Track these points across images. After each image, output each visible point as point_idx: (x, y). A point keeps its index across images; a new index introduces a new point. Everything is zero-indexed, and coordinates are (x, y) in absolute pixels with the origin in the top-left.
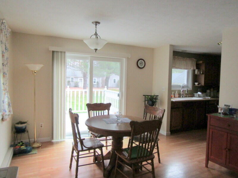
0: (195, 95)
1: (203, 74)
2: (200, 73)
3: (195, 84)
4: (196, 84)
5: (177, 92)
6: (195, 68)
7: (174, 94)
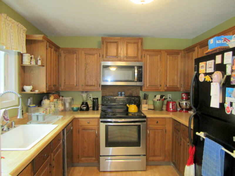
0: (34, 118)
1: (42, 66)
2: (37, 63)
3: (23, 90)
4: (28, 89)
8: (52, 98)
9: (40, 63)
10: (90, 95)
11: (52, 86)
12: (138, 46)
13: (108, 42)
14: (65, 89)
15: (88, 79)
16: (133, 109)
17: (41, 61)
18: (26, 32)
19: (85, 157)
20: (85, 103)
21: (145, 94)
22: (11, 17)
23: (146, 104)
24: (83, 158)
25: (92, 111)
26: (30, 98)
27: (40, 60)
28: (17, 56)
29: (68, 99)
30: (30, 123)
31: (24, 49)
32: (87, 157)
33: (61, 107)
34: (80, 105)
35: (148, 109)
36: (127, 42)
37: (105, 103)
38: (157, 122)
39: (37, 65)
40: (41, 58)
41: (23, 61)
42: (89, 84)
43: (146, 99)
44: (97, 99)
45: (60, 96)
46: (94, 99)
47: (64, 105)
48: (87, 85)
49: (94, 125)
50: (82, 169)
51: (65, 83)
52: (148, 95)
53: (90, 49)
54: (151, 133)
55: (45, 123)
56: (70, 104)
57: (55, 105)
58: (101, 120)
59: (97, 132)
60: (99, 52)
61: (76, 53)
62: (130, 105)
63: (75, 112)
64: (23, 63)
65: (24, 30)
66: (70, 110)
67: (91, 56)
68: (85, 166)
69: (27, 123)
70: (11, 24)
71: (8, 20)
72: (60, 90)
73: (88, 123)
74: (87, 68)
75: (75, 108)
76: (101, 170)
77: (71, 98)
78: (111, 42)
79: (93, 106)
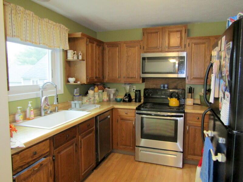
0: (73, 105)
1: (83, 60)
2: (78, 58)
3: (68, 82)
4: (72, 80)
5: (30, 105)
6: (67, 47)
7: (24, 112)
8: (96, 89)
9: (80, 58)
10: (134, 87)
11: (94, 78)
12: (181, 34)
13: (149, 33)
14: (109, 81)
15: (129, 72)
16: (174, 103)
17: (82, 56)
18: (69, 31)
19: (123, 145)
20: (127, 95)
21: (190, 87)
22: (52, 20)
23: (191, 98)
24: (121, 146)
25: (134, 102)
26: (76, 89)
27: (80, 55)
28: (62, 53)
29: (113, 91)
30: (71, 109)
31: (67, 46)
32: (125, 145)
33: (105, 98)
34: (123, 96)
35: (194, 104)
36: (169, 31)
37: (147, 95)
38: (199, 118)
39: (78, 60)
40: (81, 54)
41: (68, 57)
42: (130, 77)
43: (191, 93)
44: (140, 91)
45: (105, 88)
46: (136, 91)
47: (109, 96)
48: (128, 78)
49: (132, 116)
50: (120, 155)
51: (109, 75)
52: (194, 88)
53: (131, 42)
54: (190, 129)
55: (81, 110)
56: (114, 95)
57: (99, 95)
58: (137, 111)
59: (134, 123)
60: (140, 44)
61: (118, 46)
62: (172, 99)
63: (118, 103)
64: (68, 58)
65: (67, 30)
66: (114, 101)
67: (132, 48)
68: (124, 154)
69: (69, 109)
70: (53, 26)
71: (49, 23)
72: (105, 82)
73: (126, 113)
74: (128, 61)
75: (118, 99)
76: (136, 160)
77: (115, 89)
78: (151, 33)
79: (135, 98)
